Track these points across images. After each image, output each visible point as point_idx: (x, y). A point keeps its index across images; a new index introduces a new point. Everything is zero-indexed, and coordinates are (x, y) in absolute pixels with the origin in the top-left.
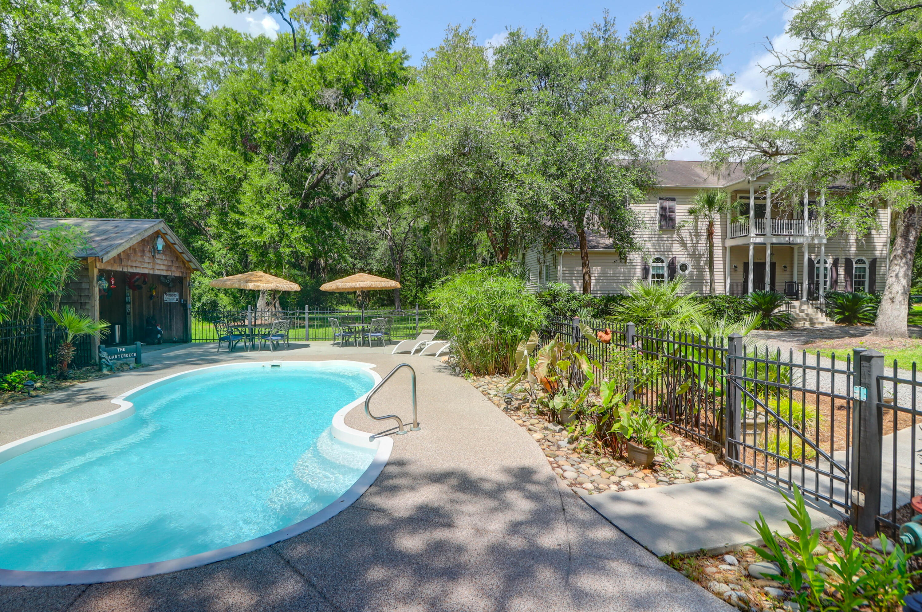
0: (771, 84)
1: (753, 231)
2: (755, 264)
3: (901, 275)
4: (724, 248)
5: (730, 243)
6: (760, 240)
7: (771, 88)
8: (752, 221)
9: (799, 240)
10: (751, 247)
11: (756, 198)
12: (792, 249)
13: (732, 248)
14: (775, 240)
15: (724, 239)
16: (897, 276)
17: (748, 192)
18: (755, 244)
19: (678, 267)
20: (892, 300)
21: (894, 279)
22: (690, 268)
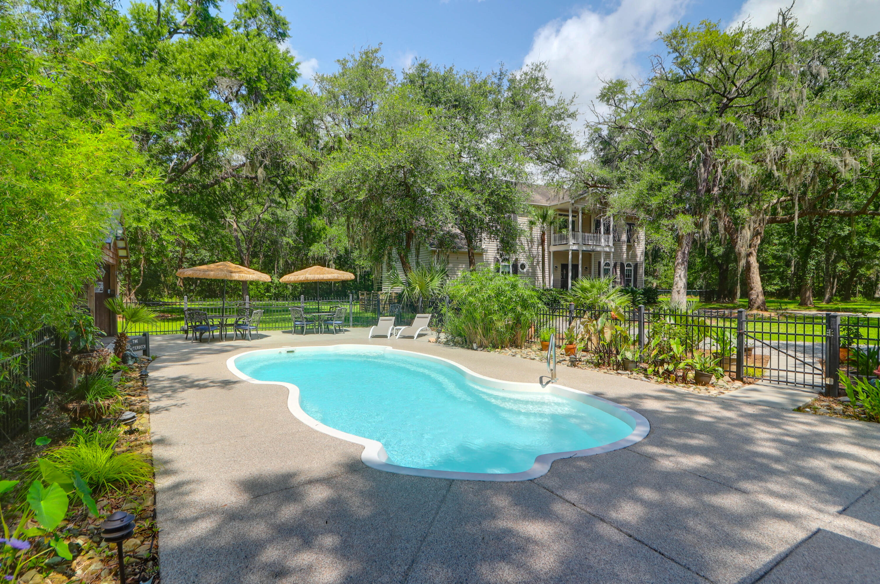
0: (587, 133)
1: (571, 241)
2: (573, 265)
3: (682, 276)
4: (549, 252)
5: (553, 249)
6: (575, 247)
7: (587, 136)
8: (570, 233)
9: (598, 249)
10: (570, 253)
11: (573, 216)
12: (591, 255)
13: (555, 252)
14: (584, 248)
15: (549, 246)
16: (680, 276)
17: (568, 211)
18: (573, 250)
19: (519, 265)
20: (678, 292)
21: (678, 278)
22: (527, 267)
